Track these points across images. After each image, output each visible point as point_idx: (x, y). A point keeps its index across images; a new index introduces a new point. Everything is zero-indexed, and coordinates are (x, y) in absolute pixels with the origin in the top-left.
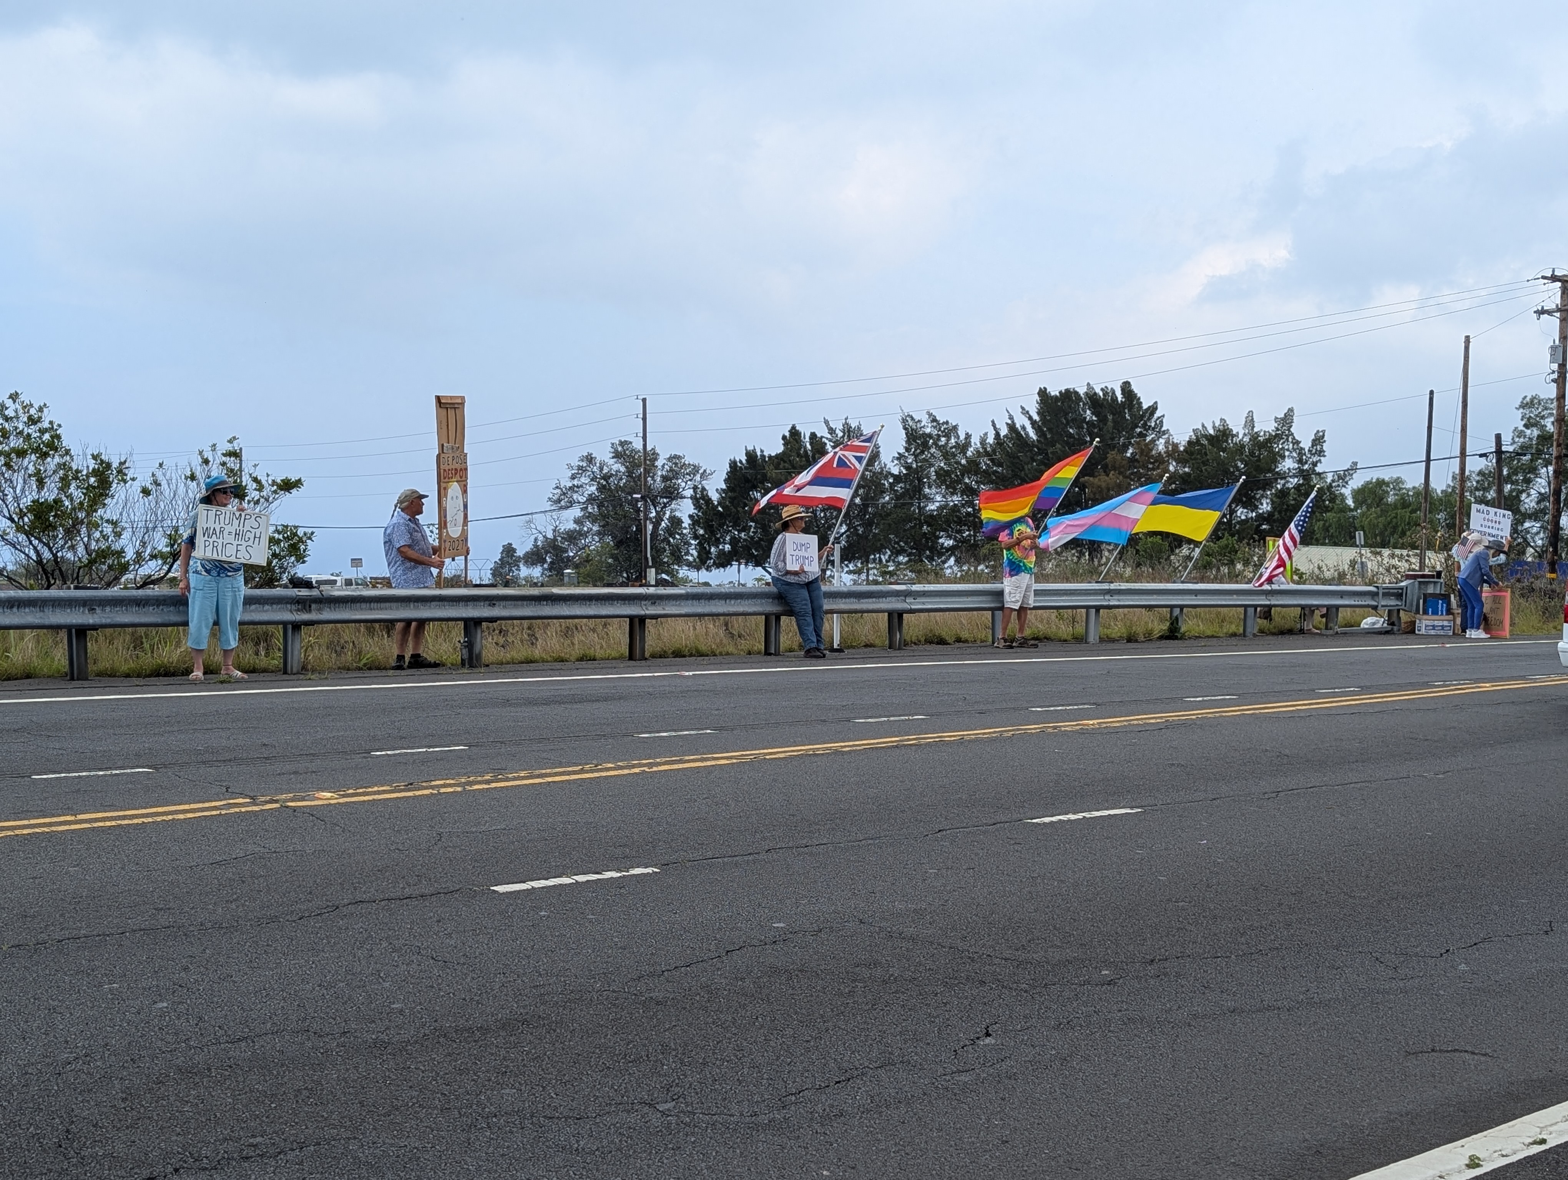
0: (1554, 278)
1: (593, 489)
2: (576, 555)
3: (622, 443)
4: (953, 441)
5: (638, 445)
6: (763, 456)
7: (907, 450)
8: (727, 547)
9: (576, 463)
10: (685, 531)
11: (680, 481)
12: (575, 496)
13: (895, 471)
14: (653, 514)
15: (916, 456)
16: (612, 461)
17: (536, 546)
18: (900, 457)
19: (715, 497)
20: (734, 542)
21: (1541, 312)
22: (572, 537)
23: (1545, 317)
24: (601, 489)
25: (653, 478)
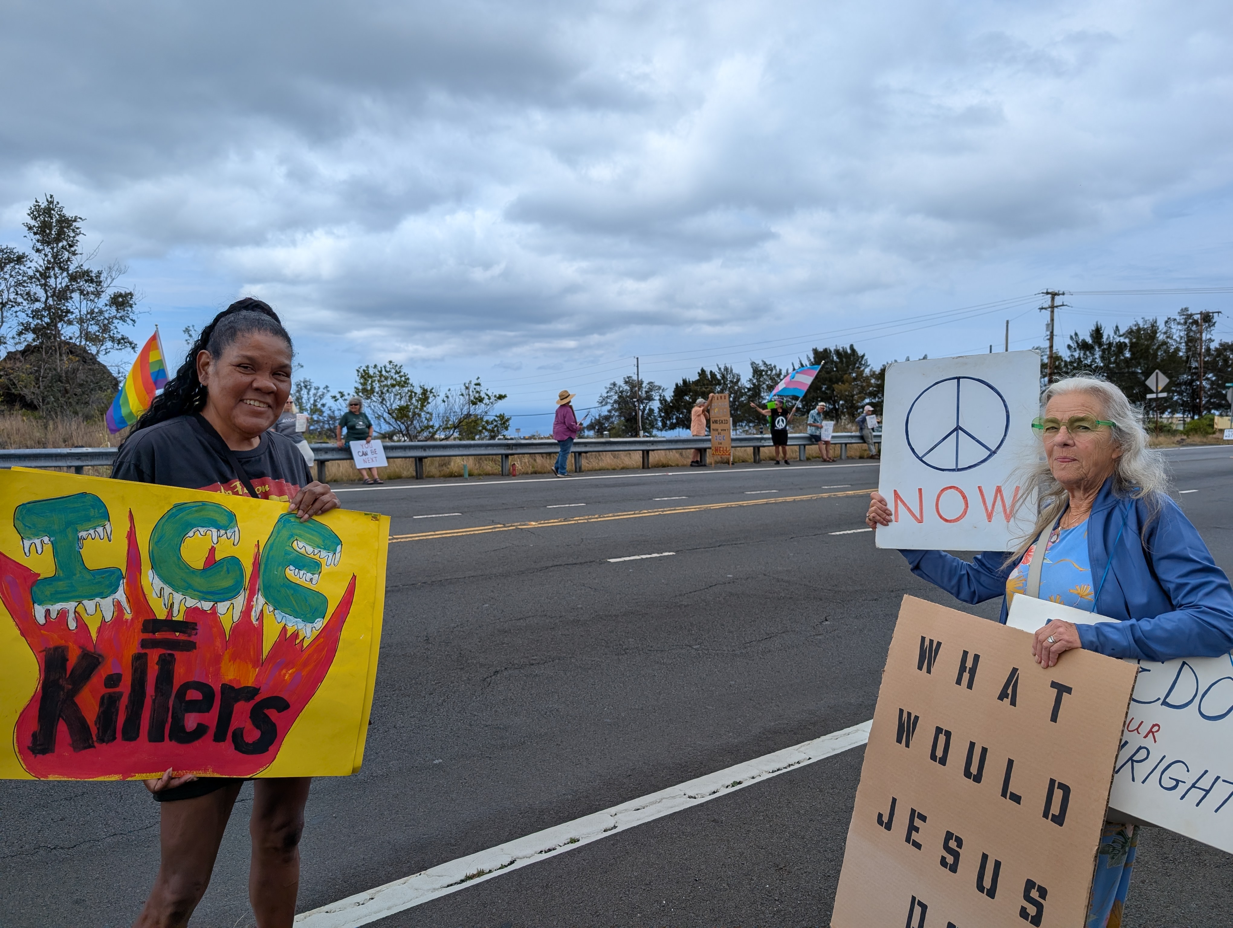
0: (1047, 293)
1: (616, 397)
2: (608, 426)
3: (628, 377)
4: (774, 372)
5: (635, 377)
6: (689, 381)
7: (754, 377)
8: (674, 421)
9: (608, 386)
10: (655, 415)
11: (653, 393)
12: (609, 400)
13: (748, 386)
14: (642, 407)
15: (757, 379)
16: (624, 385)
17: (591, 422)
18: (750, 380)
19: (669, 399)
20: (677, 418)
21: (1042, 308)
22: (607, 418)
23: (1043, 310)
24: (620, 397)
25: (641, 392)
